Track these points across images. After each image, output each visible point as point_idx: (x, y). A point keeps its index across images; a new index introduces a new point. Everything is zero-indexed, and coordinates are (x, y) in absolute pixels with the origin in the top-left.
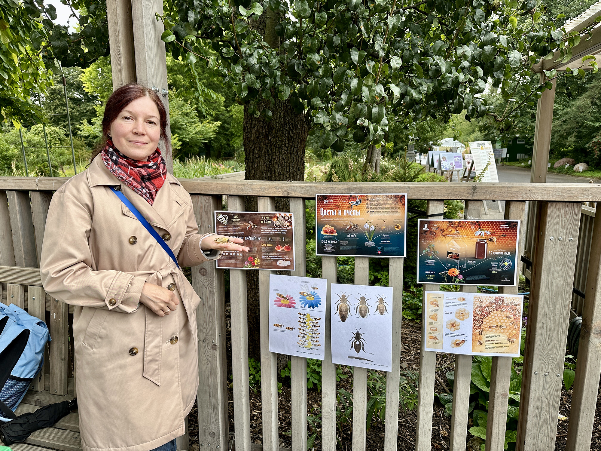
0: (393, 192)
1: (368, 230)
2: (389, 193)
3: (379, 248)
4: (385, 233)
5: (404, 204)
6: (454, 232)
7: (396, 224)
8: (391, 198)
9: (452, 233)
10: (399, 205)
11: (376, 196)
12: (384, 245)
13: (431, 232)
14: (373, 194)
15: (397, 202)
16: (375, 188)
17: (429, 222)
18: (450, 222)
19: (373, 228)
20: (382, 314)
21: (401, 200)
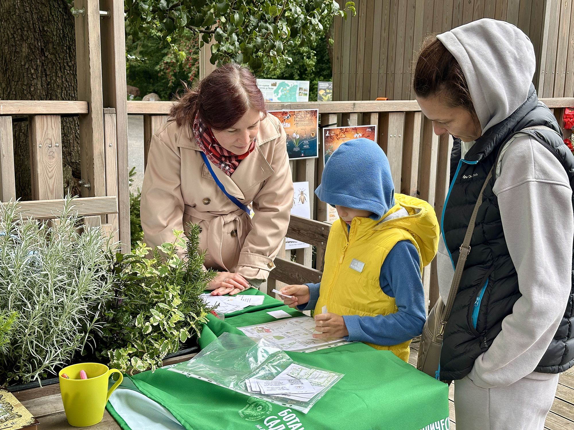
0: (310, 108)
1: (295, 138)
2: (308, 108)
3: (302, 151)
4: (305, 139)
5: (316, 117)
6: (344, 136)
7: (311, 132)
8: (309, 113)
9: (342, 137)
10: (314, 118)
11: (300, 111)
12: (305, 149)
13: (331, 136)
14: (298, 110)
15: (313, 116)
16: (299, 105)
17: (329, 130)
18: (341, 129)
19: (298, 137)
20: (303, 203)
21: (315, 114)
